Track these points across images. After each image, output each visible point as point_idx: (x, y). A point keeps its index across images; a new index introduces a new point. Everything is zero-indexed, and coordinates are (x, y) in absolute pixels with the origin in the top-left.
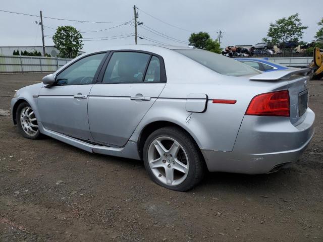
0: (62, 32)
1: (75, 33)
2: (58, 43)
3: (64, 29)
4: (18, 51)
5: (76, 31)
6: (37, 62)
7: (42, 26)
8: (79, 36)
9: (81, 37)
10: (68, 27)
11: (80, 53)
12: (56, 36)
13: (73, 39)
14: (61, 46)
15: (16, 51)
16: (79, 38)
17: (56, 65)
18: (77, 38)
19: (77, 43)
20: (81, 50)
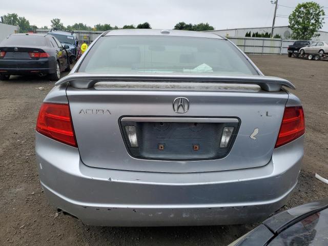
0: (302, 9)
1: (316, 10)
2: (293, 22)
3: (305, 6)
4: (250, 33)
5: (318, 7)
6: (260, 43)
7: (276, 5)
8: (321, 13)
9: (323, 14)
10: (309, 3)
11: (318, 33)
12: (294, 15)
13: (312, 17)
14: (296, 26)
15: (248, 33)
16: (320, 16)
17: (280, 47)
18: (318, 15)
19: (317, 21)
20: (320, 30)
